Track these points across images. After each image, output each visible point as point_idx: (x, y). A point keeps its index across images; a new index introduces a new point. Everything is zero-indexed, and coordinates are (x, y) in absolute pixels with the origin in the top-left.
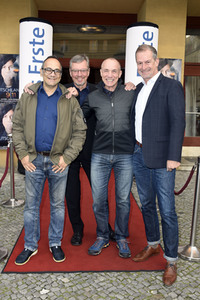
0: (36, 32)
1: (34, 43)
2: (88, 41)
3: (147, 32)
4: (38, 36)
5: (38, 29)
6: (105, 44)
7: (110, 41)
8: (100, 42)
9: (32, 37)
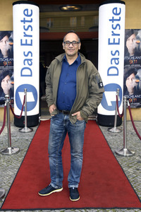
0: (26, 12)
1: (24, 21)
2: (68, 18)
3: (116, 8)
4: (27, 15)
5: (27, 10)
6: (83, 19)
7: (86, 17)
8: (79, 18)
9: (23, 17)
